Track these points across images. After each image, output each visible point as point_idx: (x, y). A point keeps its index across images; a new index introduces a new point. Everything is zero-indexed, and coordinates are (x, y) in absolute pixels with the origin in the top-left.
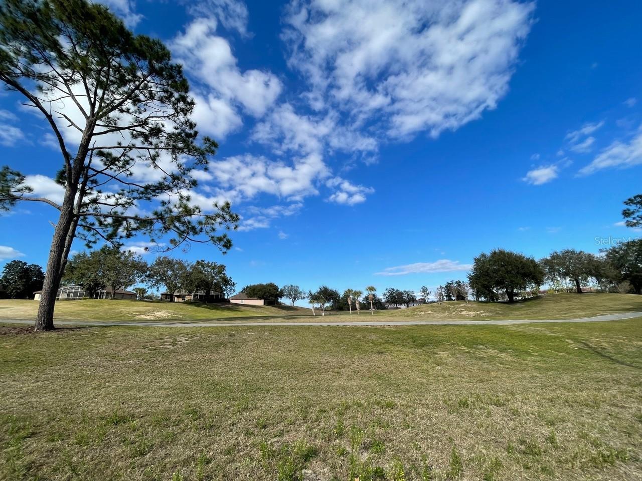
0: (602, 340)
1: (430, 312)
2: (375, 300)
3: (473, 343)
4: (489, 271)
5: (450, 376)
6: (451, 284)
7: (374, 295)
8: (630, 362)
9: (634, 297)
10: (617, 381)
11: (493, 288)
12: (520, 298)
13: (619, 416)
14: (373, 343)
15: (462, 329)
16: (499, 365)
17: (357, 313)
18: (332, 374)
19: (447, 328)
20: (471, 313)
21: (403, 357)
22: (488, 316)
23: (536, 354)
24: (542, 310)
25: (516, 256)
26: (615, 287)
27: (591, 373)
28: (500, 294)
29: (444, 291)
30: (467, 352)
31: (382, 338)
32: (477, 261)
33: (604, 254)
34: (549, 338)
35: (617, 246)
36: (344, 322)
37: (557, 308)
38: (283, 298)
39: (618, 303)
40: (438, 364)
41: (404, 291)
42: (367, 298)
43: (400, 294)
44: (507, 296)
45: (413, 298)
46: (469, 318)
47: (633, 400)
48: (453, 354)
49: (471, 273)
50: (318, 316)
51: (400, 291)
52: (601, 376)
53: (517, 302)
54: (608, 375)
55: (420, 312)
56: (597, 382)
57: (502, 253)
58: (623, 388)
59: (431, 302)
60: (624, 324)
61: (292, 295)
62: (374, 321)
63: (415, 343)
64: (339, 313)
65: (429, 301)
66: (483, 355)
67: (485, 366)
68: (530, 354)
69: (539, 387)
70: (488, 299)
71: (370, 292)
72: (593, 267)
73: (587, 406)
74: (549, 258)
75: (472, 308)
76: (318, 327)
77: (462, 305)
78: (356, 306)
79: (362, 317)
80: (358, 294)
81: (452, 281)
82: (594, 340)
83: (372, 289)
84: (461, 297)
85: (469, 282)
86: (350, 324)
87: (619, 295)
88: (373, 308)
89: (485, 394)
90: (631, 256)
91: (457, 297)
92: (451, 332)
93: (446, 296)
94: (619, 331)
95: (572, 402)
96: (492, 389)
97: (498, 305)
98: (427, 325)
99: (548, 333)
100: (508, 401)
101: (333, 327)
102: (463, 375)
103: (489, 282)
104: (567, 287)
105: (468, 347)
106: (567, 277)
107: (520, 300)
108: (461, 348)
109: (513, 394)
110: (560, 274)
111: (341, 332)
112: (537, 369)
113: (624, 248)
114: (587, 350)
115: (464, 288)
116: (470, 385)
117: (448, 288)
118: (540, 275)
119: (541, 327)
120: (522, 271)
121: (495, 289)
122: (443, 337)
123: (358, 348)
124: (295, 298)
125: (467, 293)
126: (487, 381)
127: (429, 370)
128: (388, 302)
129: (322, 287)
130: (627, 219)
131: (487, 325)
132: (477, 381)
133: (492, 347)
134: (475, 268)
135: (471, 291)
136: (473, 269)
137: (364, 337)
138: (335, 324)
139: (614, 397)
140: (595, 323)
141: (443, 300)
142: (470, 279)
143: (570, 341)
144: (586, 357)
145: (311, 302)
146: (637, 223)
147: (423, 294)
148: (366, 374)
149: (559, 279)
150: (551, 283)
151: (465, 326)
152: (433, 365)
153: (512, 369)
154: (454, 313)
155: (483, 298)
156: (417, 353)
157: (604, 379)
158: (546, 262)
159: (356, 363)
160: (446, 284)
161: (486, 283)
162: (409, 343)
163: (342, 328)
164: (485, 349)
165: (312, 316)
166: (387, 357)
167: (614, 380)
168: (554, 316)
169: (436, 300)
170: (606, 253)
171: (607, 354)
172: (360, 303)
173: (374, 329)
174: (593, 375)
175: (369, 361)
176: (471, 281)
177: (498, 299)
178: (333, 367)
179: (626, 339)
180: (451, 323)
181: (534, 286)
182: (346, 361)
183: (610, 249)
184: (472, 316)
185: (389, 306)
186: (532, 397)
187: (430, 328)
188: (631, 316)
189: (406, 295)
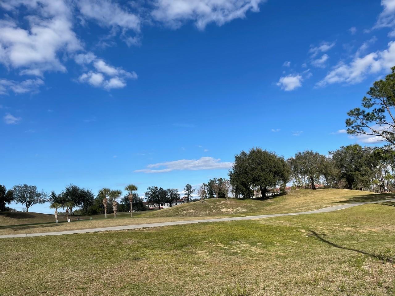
0: (324, 228)
1: (192, 211)
2: (136, 201)
3: (229, 240)
4: (247, 169)
5: (206, 274)
6: (213, 181)
7: (135, 195)
8: (341, 244)
9: (347, 192)
10: (331, 261)
11: (250, 185)
12: (271, 194)
13: (330, 289)
14: (129, 249)
15: (220, 226)
16: (249, 258)
17: (113, 217)
18: (75, 291)
19: (207, 226)
20: (230, 210)
21: (161, 261)
22: (244, 213)
23: (278, 244)
24: (286, 204)
25: (270, 156)
26: (336, 183)
27: (315, 256)
28: (255, 191)
29: (207, 189)
30: (223, 249)
31: (139, 243)
32: (238, 159)
33: (331, 156)
34: (289, 229)
35: (340, 149)
36: (96, 228)
37: (296, 202)
38: (12, 202)
39: (338, 196)
40: (196, 264)
41: (168, 190)
42: (126, 199)
43: (164, 193)
44: (260, 193)
45: (176, 197)
46: (227, 214)
47: (339, 275)
48: (210, 252)
49: (232, 170)
50: (62, 223)
51: (164, 189)
52: (321, 258)
53: (268, 198)
54: (326, 257)
55: (182, 212)
56: (318, 263)
57: (259, 152)
58: (335, 266)
59: (194, 201)
60: (340, 214)
61: (25, 199)
62: (132, 224)
63: (175, 245)
64: (91, 217)
65: (193, 199)
66: (237, 250)
67: (238, 260)
68: (273, 245)
69: (278, 274)
70: (245, 196)
71: (130, 192)
72: (323, 167)
73: (310, 285)
74: (294, 158)
75: (231, 205)
76: (60, 236)
77: (222, 202)
78: (112, 208)
79: (119, 221)
80: (116, 194)
81: (215, 179)
82: (319, 228)
83: (132, 188)
84: (222, 195)
85: (229, 180)
86: (103, 230)
87: (338, 190)
88: (133, 209)
89: (235, 287)
90: (348, 159)
91: (219, 194)
92: (210, 230)
93: (209, 194)
94: (336, 220)
95: (300, 283)
96: (241, 282)
97: (253, 201)
98: (188, 224)
99: (288, 225)
100: (253, 290)
101: (81, 235)
102: (218, 272)
103: (246, 180)
104: (305, 184)
105: (224, 244)
106: (306, 175)
107: (270, 196)
108: (217, 245)
109: (257, 283)
110: (301, 173)
111: (91, 240)
112: (278, 257)
113: (344, 151)
114: (314, 237)
115: (225, 186)
116: (223, 280)
117: (211, 185)
118: (287, 174)
119: (284, 220)
120: (274, 170)
121: (252, 186)
122: (202, 235)
123: (111, 256)
124: (30, 203)
125: (227, 191)
126: (238, 274)
127: (187, 270)
128: (150, 202)
129: (69, 186)
130: (348, 127)
131: (242, 221)
132: (230, 275)
133: (245, 241)
134: (235, 166)
135: (231, 188)
136: (234, 166)
137: (120, 243)
138: (84, 231)
139: (328, 275)
140: (321, 214)
141: (206, 197)
142: (231, 176)
143: (303, 231)
144: (313, 243)
145: (53, 206)
146: (354, 131)
147: (186, 192)
148: (119, 286)
149: (300, 177)
150: (295, 181)
151: (223, 223)
152: (190, 265)
153: (259, 260)
154: (214, 211)
155: (241, 195)
156: (175, 255)
157: (323, 261)
158: (292, 161)
159: (107, 274)
160: (209, 182)
161: (244, 180)
162: (168, 245)
163: (93, 235)
164: (238, 244)
165: (53, 224)
166: (144, 263)
167: (329, 260)
168: (294, 210)
169: (199, 198)
170: (333, 155)
171: (326, 240)
172: (117, 204)
173: (132, 234)
174: (316, 258)
175: (123, 270)
176: (231, 179)
177: (253, 195)
178: (78, 283)
179: (340, 226)
180: (211, 221)
181: (282, 183)
182: (95, 273)
183: (336, 152)
184: (230, 213)
185: (151, 207)
186: (272, 284)
187: (191, 228)
188: (344, 207)
189: (169, 194)
